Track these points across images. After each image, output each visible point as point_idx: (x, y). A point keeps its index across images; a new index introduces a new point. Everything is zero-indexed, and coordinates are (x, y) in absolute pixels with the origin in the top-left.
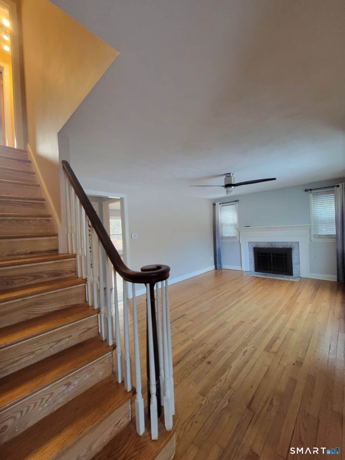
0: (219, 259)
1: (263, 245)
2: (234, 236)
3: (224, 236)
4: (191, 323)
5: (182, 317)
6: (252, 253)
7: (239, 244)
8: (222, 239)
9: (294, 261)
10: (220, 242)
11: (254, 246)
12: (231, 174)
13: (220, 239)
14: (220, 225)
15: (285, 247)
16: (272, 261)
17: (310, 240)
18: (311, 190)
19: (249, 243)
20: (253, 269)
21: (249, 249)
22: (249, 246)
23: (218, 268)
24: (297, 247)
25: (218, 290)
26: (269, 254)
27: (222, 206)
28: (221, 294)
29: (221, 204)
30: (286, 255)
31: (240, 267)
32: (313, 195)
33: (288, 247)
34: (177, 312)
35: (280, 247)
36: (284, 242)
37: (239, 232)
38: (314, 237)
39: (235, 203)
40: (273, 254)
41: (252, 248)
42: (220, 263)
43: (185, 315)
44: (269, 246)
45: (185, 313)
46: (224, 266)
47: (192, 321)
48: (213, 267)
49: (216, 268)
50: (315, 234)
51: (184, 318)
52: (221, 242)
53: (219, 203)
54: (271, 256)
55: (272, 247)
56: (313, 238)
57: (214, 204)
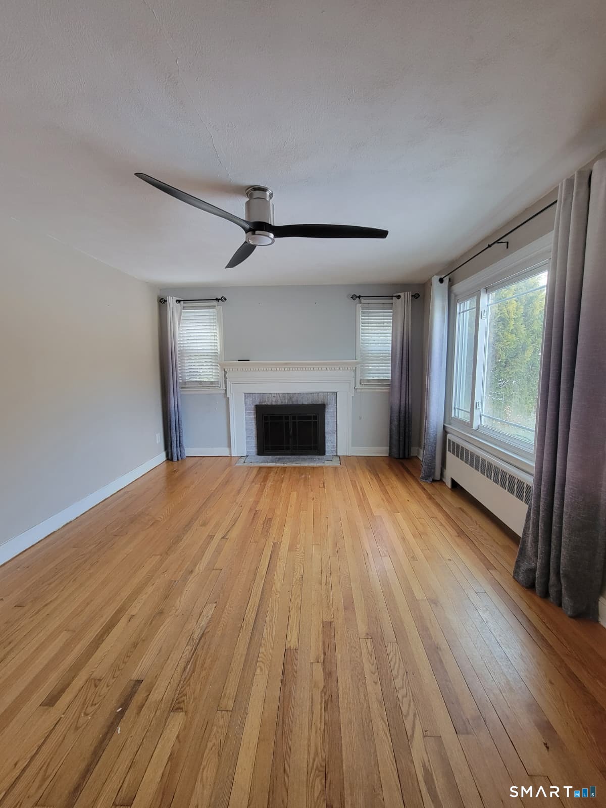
0: (178, 434)
1: (274, 399)
2: (213, 380)
3: (187, 379)
4: (177, 722)
5: (125, 704)
6: (253, 416)
7: (224, 400)
8: (182, 388)
9: (328, 428)
10: (179, 396)
11: (257, 403)
12: (268, 193)
13: (178, 389)
14: (179, 354)
15: (314, 403)
16: (291, 431)
17: (355, 388)
18: (359, 297)
19: (247, 395)
20: (254, 450)
21: (246, 410)
22: (246, 404)
23: (175, 458)
24: (334, 401)
25: (204, 524)
26: (287, 418)
27: (184, 308)
28: (218, 536)
29: (182, 302)
30: (315, 418)
31: (227, 449)
32: (363, 308)
33: (320, 403)
34: (95, 682)
35: (306, 403)
36: (313, 393)
37: (226, 372)
38: (361, 384)
39: (215, 303)
40: (294, 418)
41: (253, 406)
42: (180, 445)
43: (139, 682)
44: (286, 402)
45: (135, 676)
46: (190, 451)
47: (176, 707)
48: (162, 457)
49: (169, 458)
50: (362, 378)
51: (141, 707)
52: (181, 395)
53: (175, 299)
54: (290, 420)
55: (291, 403)
56: (358, 386)
57: (162, 301)
